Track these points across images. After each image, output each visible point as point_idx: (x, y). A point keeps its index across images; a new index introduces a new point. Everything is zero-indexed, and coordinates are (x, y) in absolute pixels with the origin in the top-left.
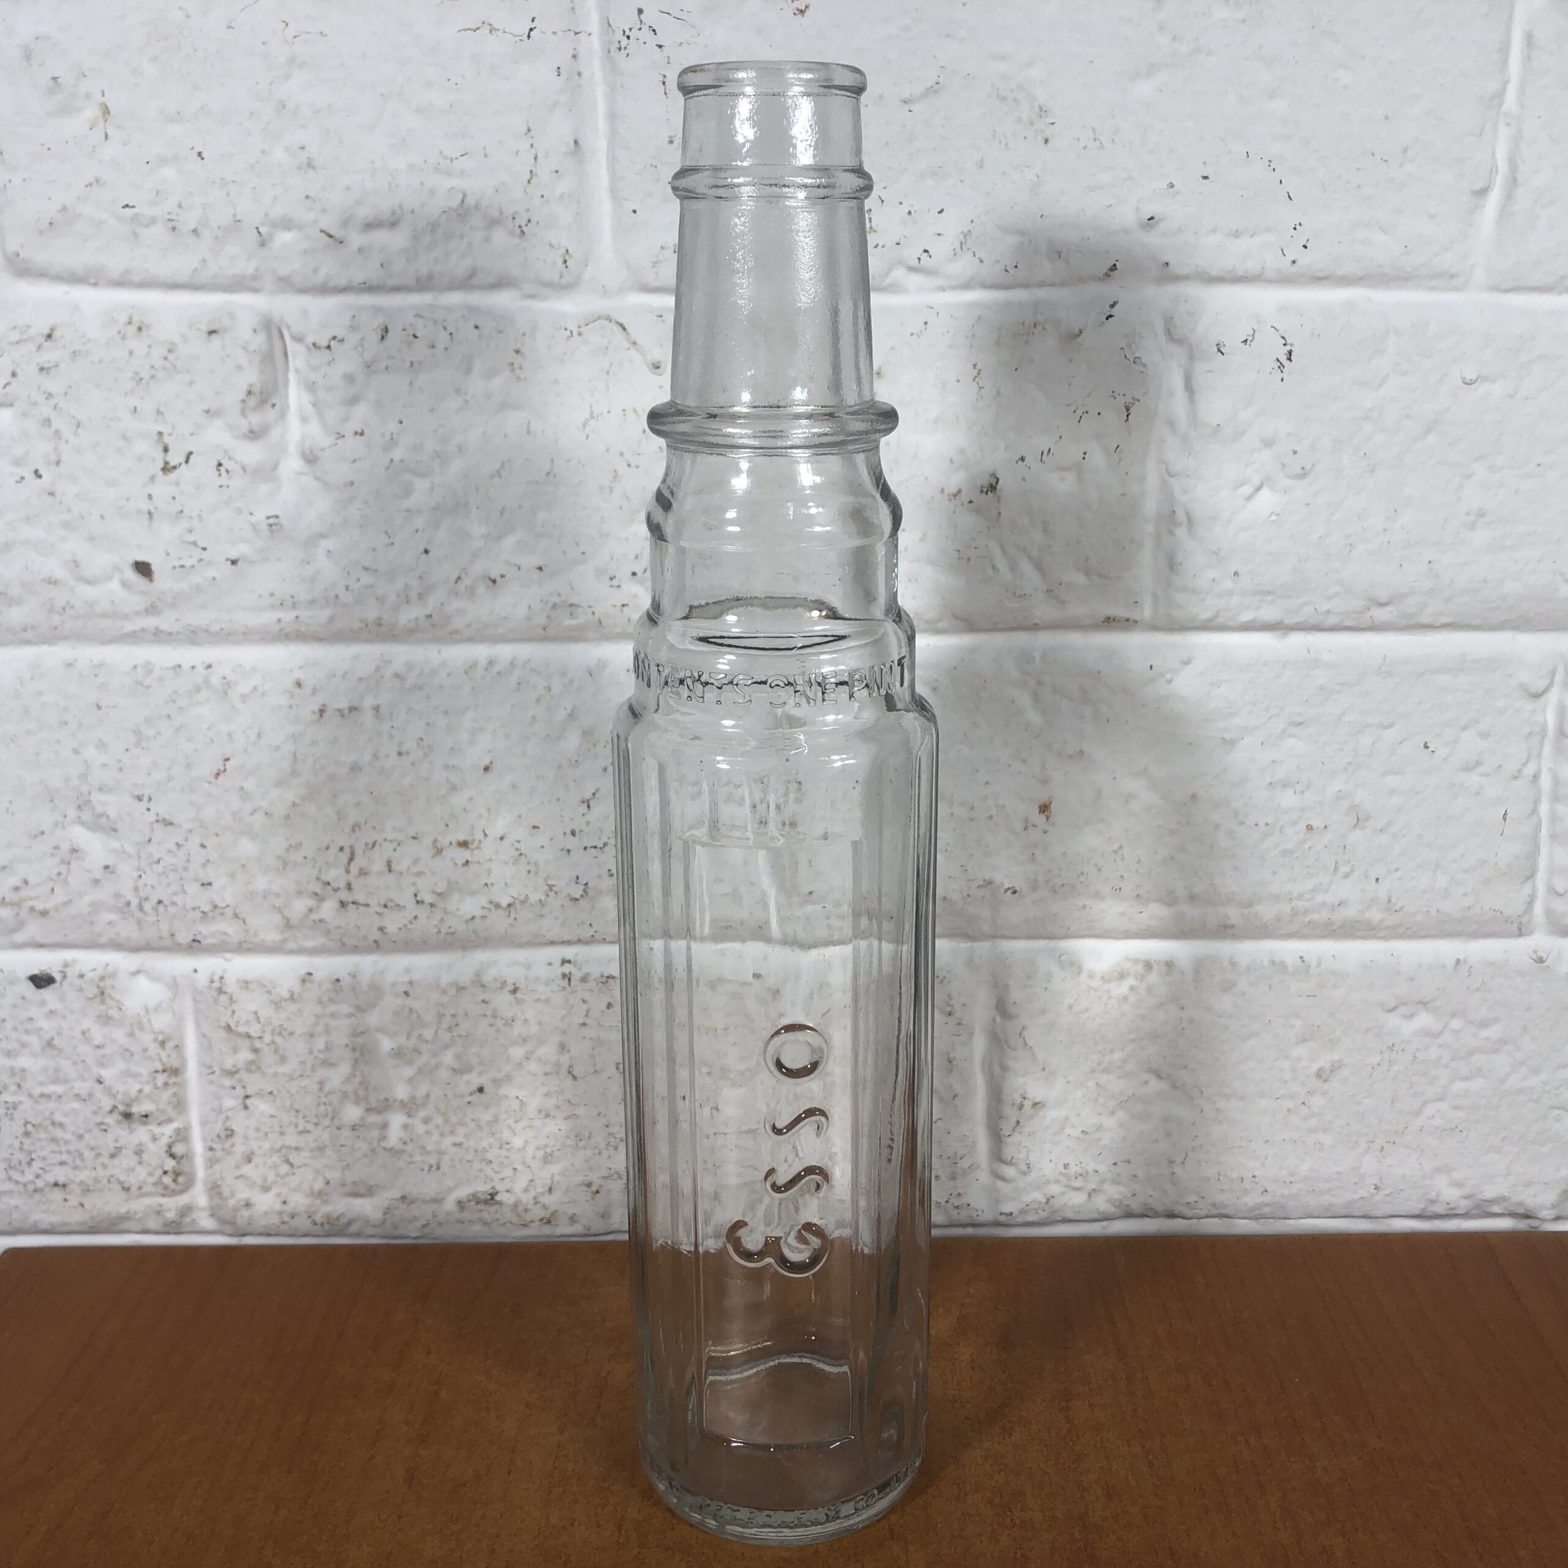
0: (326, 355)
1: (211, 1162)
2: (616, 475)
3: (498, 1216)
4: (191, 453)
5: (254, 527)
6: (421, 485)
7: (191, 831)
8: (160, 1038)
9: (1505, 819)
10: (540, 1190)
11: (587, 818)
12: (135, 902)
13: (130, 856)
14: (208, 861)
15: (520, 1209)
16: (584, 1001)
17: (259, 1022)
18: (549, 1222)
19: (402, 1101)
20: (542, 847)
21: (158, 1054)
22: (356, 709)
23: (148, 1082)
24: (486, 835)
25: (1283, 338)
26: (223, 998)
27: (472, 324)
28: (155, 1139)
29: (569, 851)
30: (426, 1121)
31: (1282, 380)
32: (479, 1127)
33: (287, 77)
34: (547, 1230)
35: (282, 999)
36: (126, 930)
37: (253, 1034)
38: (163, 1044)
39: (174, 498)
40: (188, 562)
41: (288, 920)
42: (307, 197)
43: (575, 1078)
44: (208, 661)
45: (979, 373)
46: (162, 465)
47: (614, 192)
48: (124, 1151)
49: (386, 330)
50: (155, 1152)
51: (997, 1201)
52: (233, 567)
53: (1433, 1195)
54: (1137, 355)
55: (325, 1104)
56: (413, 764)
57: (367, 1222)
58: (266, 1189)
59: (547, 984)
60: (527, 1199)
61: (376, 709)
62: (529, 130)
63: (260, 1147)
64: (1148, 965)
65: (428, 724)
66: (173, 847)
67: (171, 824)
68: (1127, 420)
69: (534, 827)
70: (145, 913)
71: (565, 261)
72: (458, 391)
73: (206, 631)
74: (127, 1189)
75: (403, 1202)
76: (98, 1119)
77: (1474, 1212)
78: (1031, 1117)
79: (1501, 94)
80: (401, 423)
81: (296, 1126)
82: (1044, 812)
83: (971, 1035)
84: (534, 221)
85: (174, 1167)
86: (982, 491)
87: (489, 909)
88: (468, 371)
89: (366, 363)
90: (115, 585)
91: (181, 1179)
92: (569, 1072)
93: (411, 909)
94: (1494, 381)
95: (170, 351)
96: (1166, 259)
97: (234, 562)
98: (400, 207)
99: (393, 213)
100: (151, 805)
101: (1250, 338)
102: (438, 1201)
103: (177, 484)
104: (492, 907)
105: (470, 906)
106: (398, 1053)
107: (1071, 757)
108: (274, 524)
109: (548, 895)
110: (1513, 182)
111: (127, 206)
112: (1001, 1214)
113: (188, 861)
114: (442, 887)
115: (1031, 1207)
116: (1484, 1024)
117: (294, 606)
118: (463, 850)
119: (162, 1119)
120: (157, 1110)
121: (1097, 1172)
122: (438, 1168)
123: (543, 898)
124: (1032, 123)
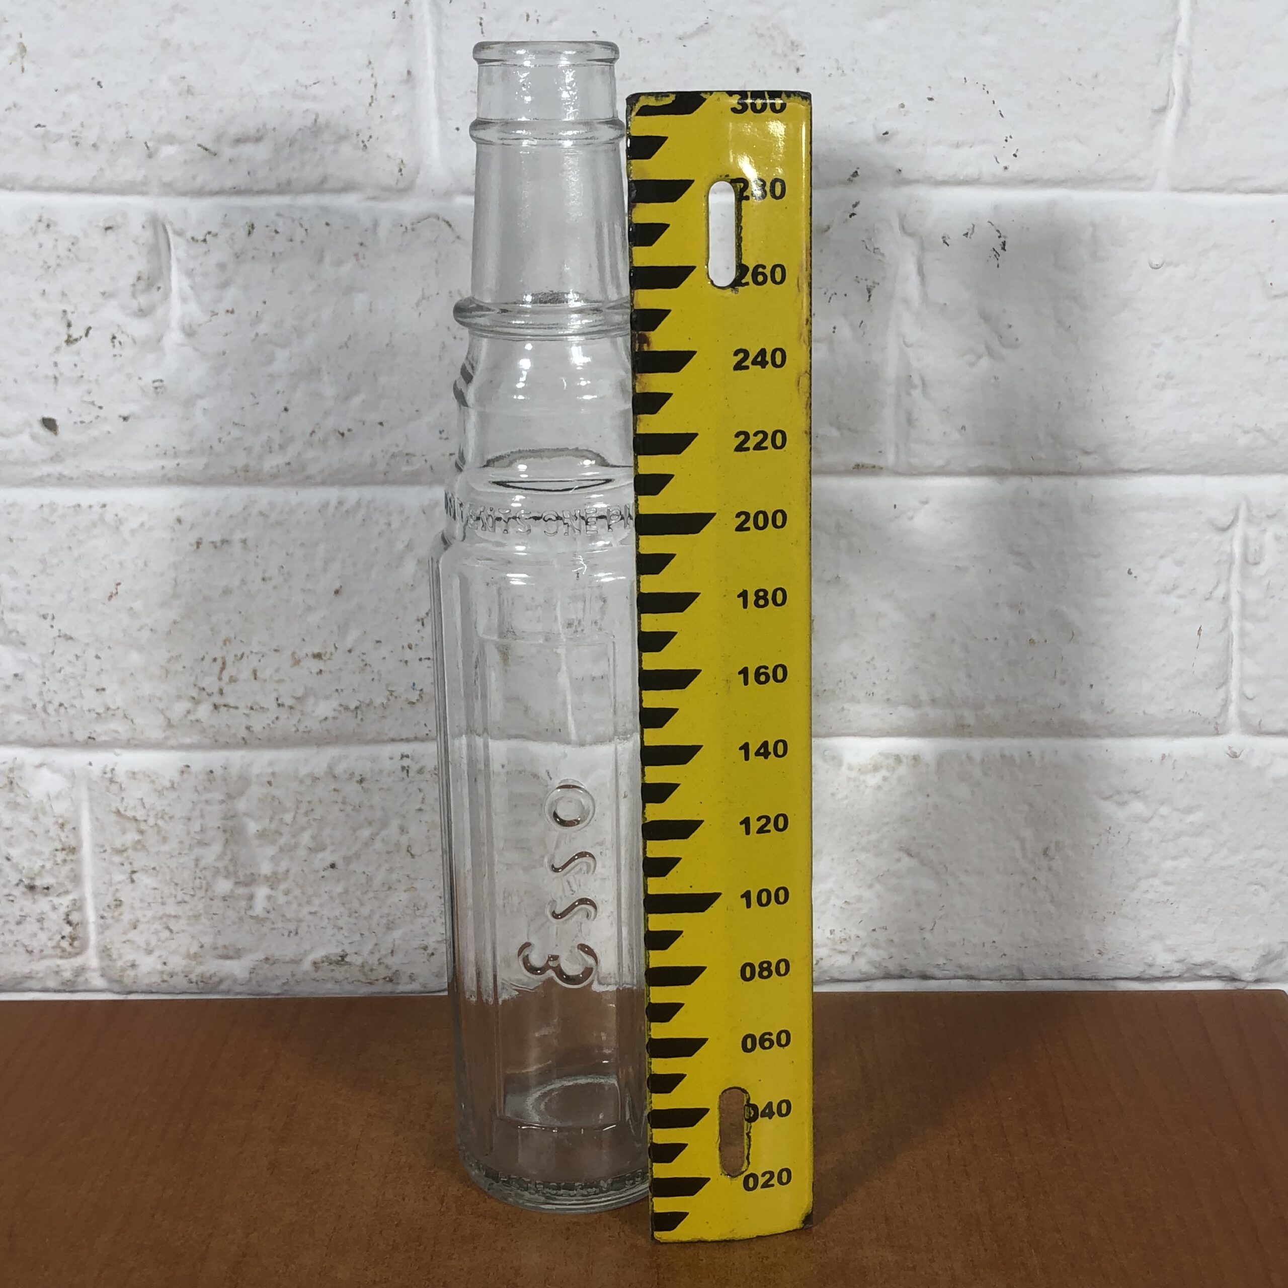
0: (203, 247)
1: (103, 929)
2: (443, 346)
3: (348, 975)
4: (90, 328)
5: (142, 389)
6: (282, 354)
7: (87, 644)
8: (60, 821)
9: (1199, 634)
10: (383, 952)
11: (421, 634)
12: (40, 705)
13: (36, 666)
14: (102, 670)
15: (367, 968)
16: (421, 790)
17: (144, 807)
18: (391, 980)
19: (266, 876)
20: (384, 658)
21: (58, 835)
22: (227, 541)
23: (49, 859)
24: (336, 648)
25: (998, 231)
26: (114, 787)
27: (324, 221)
28: (54, 908)
29: (406, 662)
30: (287, 893)
31: (998, 266)
32: (332, 898)
33: (171, 20)
34: (389, 988)
35: (164, 788)
36: (33, 729)
37: (139, 818)
38: (62, 826)
39: (75, 365)
40: (87, 419)
41: (169, 720)
42: (187, 117)
43: (413, 856)
44: (102, 502)
46: (66, 337)
47: (440, 111)
48: (28, 919)
49: (252, 226)
50: (55, 919)
52: (125, 423)
53: (1149, 960)
54: (876, 247)
55: (200, 878)
56: (275, 588)
57: (235, 980)
58: (149, 952)
59: (389, 775)
60: (373, 960)
61: (244, 541)
62: (370, 63)
63: (145, 916)
64: (898, 759)
65: (287, 554)
66: (73, 659)
67: (71, 638)
68: (869, 300)
69: (378, 642)
70: (48, 714)
71: (401, 170)
72: (312, 277)
73: (101, 476)
74: (30, 952)
75: (266, 963)
76: (6, 891)
77: (1186, 975)
79: (1174, 30)
80: (265, 303)
81: (175, 897)
84: (374, 136)
85: (70, 932)
87: (340, 712)
88: (321, 261)
89: (235, 253)
90: (25, 438)
91: (76, 943)
92: (408, 851)
93: (273, 710)
94: (1177, 266)
95: (73, 244)
96: (899, 165)
97: (125, 419)
98: (264, 125)
99: (258, 131)
100: (54, 623)
101: (970, 232)
102: (297, 962)
103: (78, 353)
104: (341, 709)
105: (325, 708)
106: (262, 835)
107: (829, 582)
108: (159, 387)
109: (389, 700)
110: (1187, 102)
111: (39, 125)
113: (86, 670)
114: (300, 692)
116: (1189, 810)
117: (176, 455)
118: (316, 660)
119: (61, 890)
120: (57, 883)
121: (858, 937)
122: (297, 933)
123: (385, 701)
124: (785, 56)
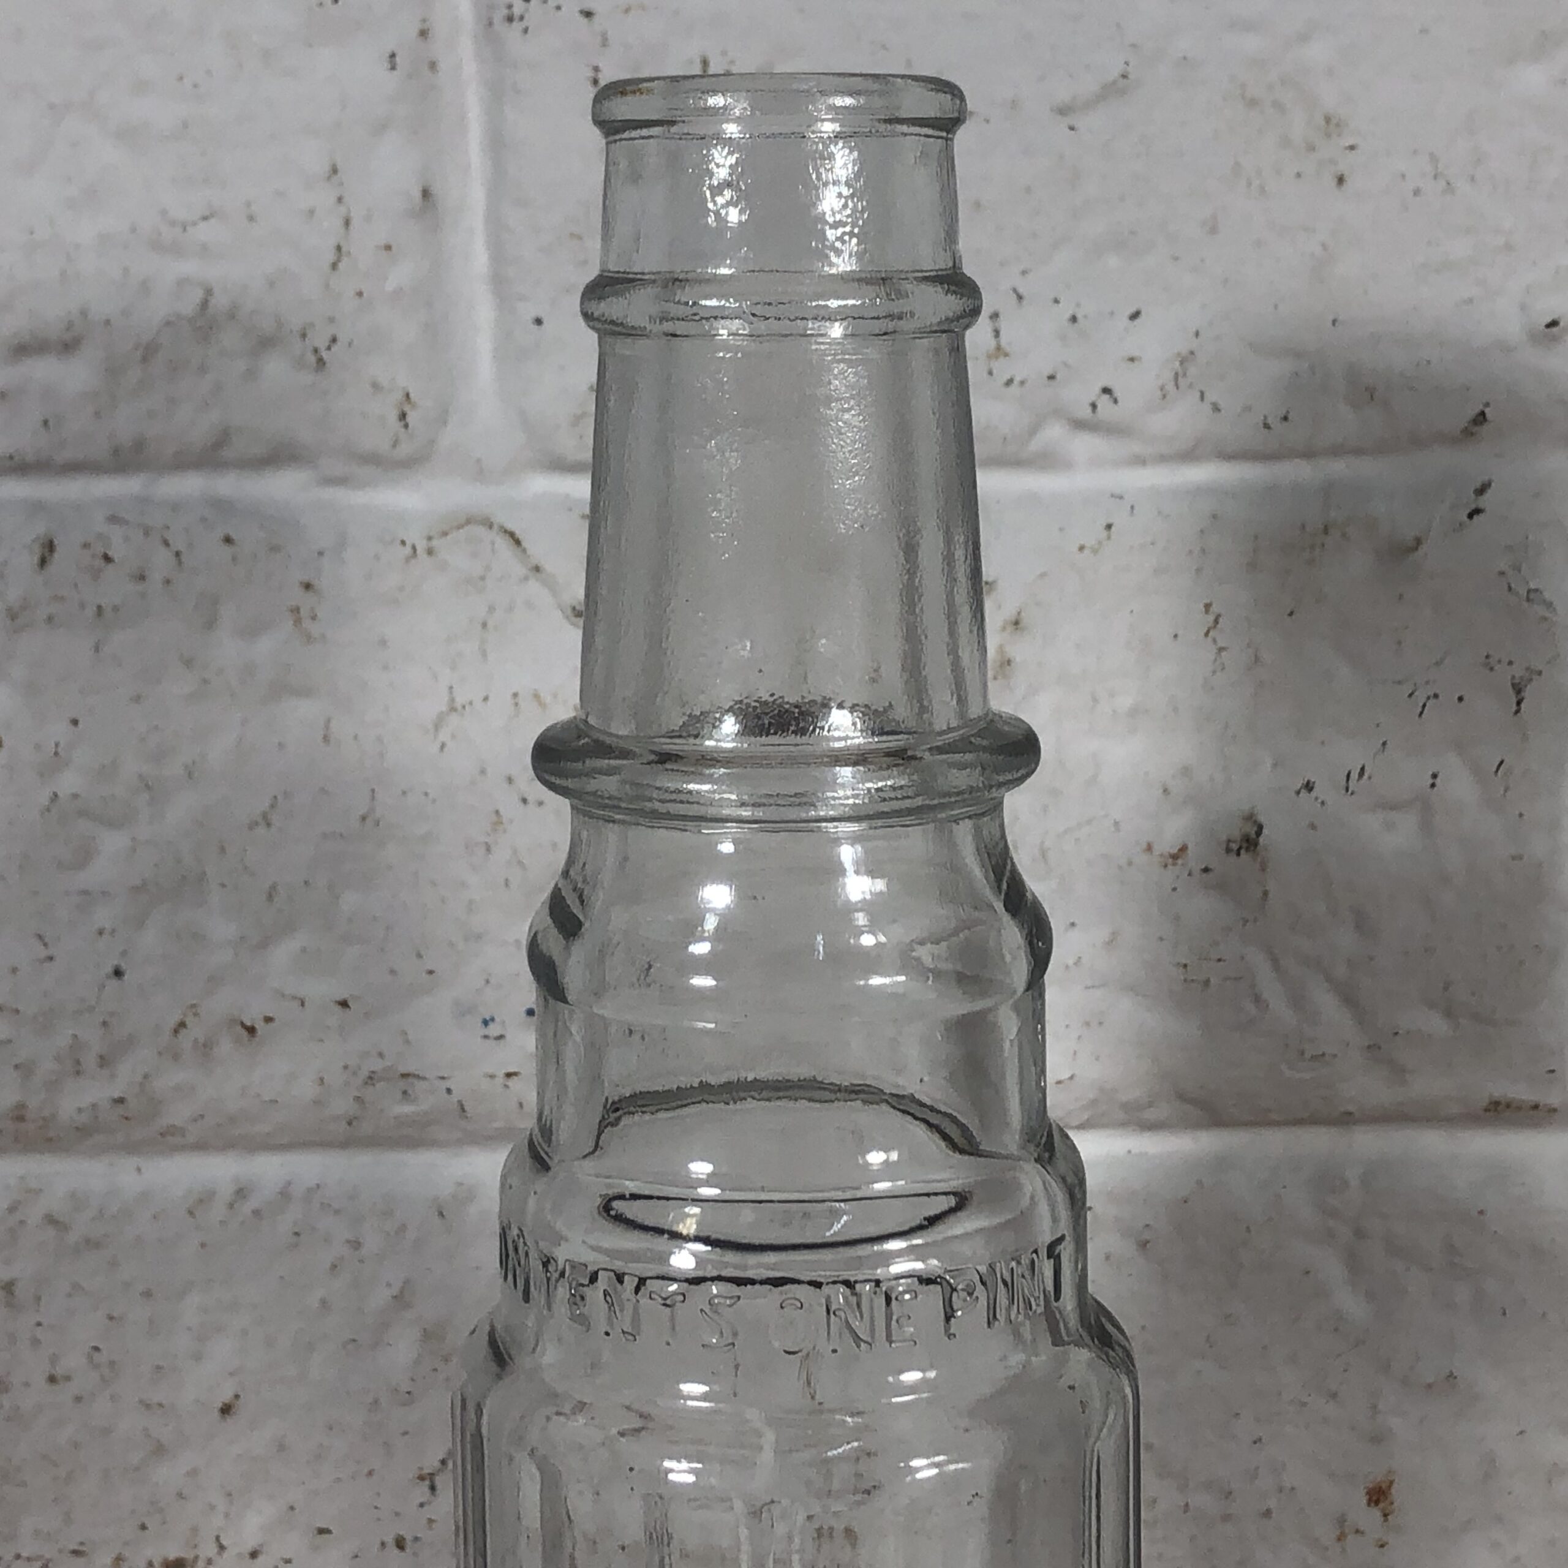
2: (498, 820)
6: (112, 843)
11: (427, 1512)
24: (222, 1548)
27: (220, 533)
45: (1216, 621)
47: (499, 282)
49: (50, 546)
54: (1532, 586)
56: (78, 1399)
62: (335, 171)
65: (110, 1318)
68: (1517, 712)
69: (322, 1531)
71: (403, 416)
72: (189, 663)
80: (75, 722)
82: (1377, 1503)
84: (343, 338)
86: (1228, 850)
88: (210, 624)
89: (9, 610)
98: (84, 313)
99: (70, 326)
107: (1429, 1386)
124: (1311, 148)
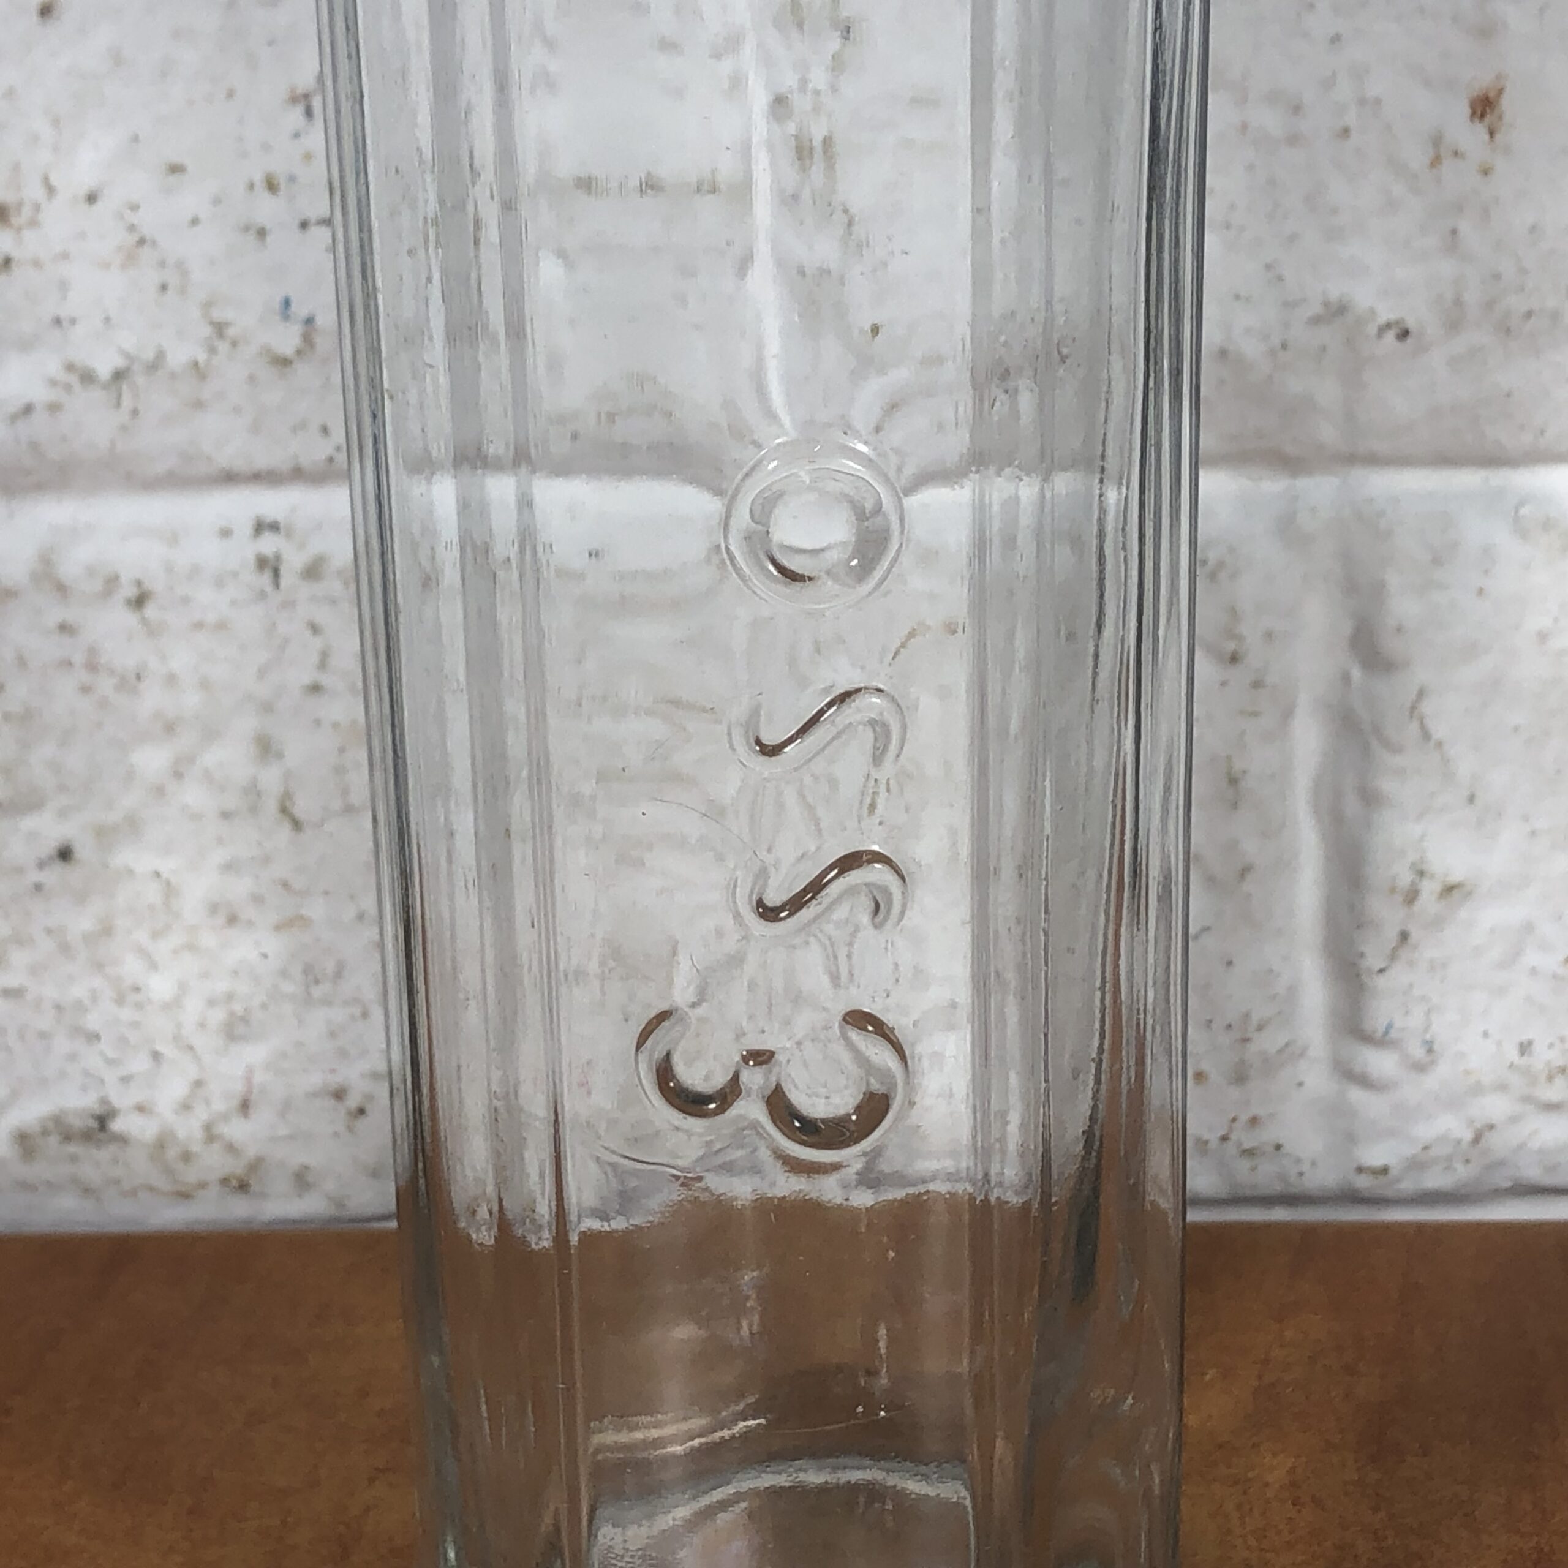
3: (117, 1172)
10: (218, 1106)
15: (172, 1153)
16: (315, 629)
18: (243, 1187)
20: (195, 221)
24: (50, 189)
29: (262, 233)
32: (65, 949)
34: (240, 1207)
51: (1351, 1138)
59: (219, 583)
60: (189, 1129)
78: (1437, 923)
82: (1482, 116)
83: (1287, 714)
87: (68, 388)
92: (284, 810)
104: (73, 379)
109: (212, 350)
112: (1360, 1170)
115: (1433, 1152)
